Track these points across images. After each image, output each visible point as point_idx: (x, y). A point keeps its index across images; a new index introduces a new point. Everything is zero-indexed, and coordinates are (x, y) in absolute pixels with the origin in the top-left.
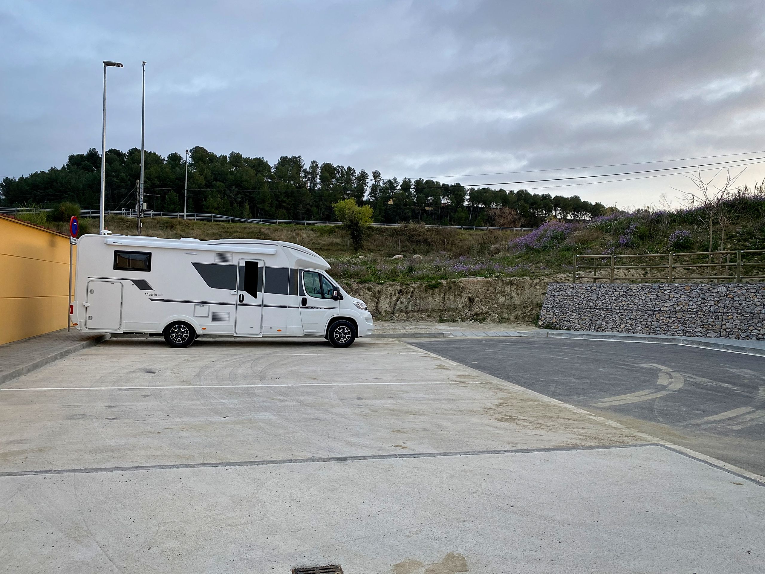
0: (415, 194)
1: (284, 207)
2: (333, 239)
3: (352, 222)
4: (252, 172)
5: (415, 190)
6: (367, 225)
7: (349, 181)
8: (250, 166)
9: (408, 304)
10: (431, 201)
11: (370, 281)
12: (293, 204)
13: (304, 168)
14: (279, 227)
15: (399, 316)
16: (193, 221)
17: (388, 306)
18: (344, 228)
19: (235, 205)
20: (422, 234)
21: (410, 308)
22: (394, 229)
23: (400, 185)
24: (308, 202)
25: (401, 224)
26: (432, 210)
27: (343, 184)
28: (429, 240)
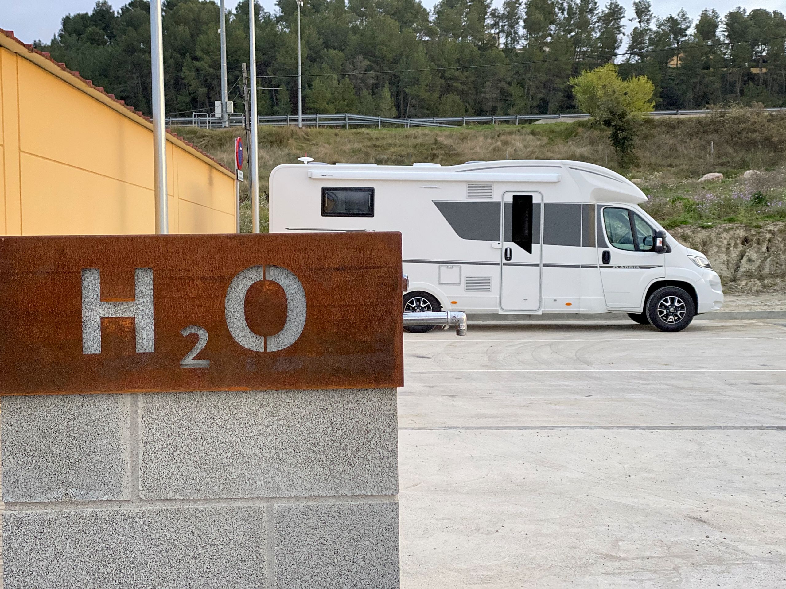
0: (727, 42)
1: (457, 88)
2: (575, 149)
3: (613, 113)
4: (394, 24)
5: (726, 34)
6: (641, 116)
7: (584, 25)
8: (387, 13)
9: (763, 262)
10: (764, 54)
11: (685, 222)
12: (473, 83)
13: (493, 7)
14: (468, 131)
15: (747, 284)
16: (314, 130)
17: (724, 267)
18: (594, 126)
19: (365, 92)
20: (758, 127)
21: (767, 270)
22: (699, 122)
23: (693, 25)
24: (503, 76)
25: (713, 108)
26: (766, 74)
27: (573, 34)
28: (775, 139)
